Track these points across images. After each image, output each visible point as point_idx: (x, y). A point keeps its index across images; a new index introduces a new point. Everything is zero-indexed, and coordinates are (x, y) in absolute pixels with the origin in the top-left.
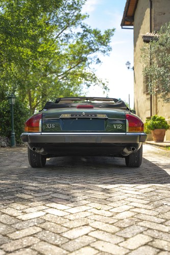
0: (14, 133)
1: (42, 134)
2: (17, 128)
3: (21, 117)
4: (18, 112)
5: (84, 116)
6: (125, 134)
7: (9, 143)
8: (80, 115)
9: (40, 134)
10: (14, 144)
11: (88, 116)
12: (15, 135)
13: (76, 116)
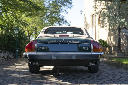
0: (17, 51)
1: (37, 53)
2: (19, 47)
3: (22, 40)
4: (20, 37)
5: (64, 41)
6: (90, 53)
7: (15, 56)
8: (61, 41)
9: (36, 53)
10: (17, 57)
11: (67, 41)
12: (18, 51)
13: (59, 41)
